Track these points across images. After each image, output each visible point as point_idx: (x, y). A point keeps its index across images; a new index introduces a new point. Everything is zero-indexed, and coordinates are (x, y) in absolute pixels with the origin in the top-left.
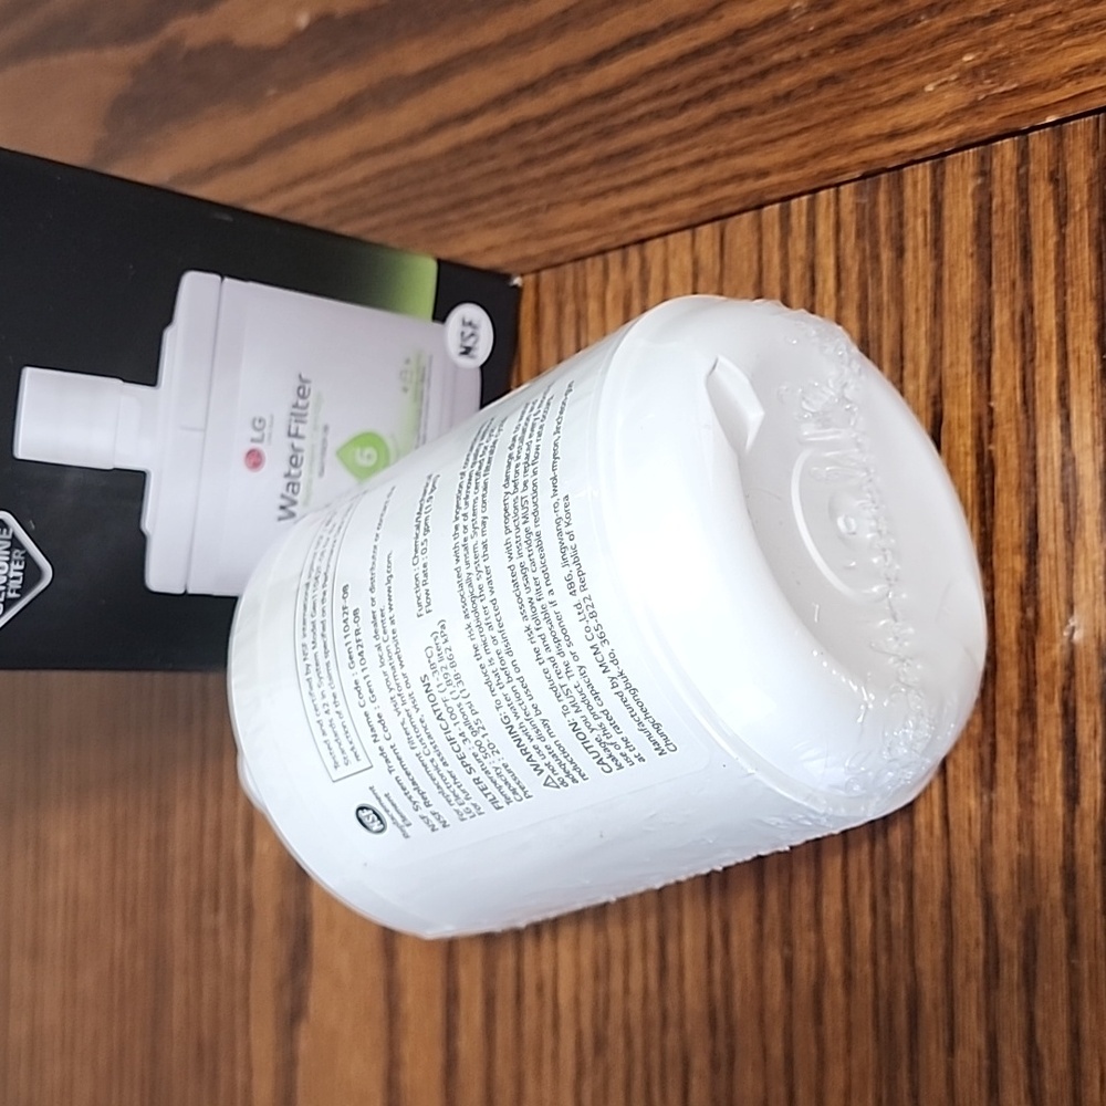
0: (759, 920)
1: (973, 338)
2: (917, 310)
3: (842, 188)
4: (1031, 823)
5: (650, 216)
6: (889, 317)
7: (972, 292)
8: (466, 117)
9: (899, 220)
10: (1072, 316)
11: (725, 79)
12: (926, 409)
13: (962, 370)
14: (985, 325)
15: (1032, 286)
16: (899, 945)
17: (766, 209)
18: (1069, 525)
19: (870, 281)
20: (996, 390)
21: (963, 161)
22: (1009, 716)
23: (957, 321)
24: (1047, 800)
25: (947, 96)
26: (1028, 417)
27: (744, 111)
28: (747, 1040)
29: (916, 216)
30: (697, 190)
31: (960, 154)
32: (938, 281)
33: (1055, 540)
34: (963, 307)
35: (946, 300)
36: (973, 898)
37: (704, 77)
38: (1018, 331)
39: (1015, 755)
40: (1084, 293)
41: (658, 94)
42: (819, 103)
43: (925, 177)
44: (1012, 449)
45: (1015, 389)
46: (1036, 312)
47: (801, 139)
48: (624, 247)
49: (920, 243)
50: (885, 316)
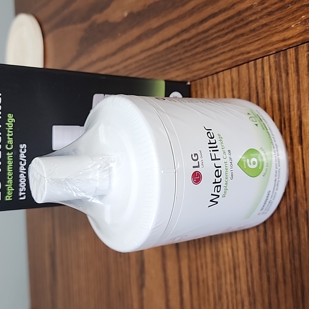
0: (260, 264)
2: (293, 91)
3: (270, 56)
5: (219, 66)
6: (285, 93)
7: (308, 85)
8: (169, 39)
9: (287, 65)
11: (237, 26)
12: (297, 120)
13: (306, 108)
16: (298, 273)
17: (250, 63)
19: (279, 83)
21: (303, 47)
23: (304, 94)
25: (298, 28)
27: (242, 35)
28: (259, 297)
29: (291, 64)
30: (231, 58)
31: (302, 45)
32: (298, 82)
34: (306, 90)
35: (301, 88)
37: (231, 25)
41: (219, 31)
42: (262, 32)
43: (293, 52)
47: (258, 42)
48: (212, 74)
49: (293, 72)
50: (284, 92)
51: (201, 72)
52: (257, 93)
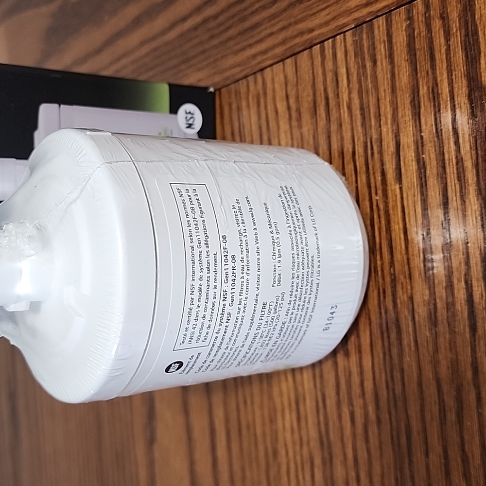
0: (338, 393)
1: (411, 102)
2: (385, 90)
3: (347, 33)
4: (455, 342)
5: (265, 57)
6: (372, 95)
7: (409, 78)
8: (184, 19)
9: (373, 47)
10: (455, 86)
12: (393, 139)
13: (407, 118)
14: (416, 95)
15: (436, 73)
16: (400, 404)
17: (314, 48)
18: (462, 193)
19: (362, 78)
20: (423, 127)
21: (400, 14)
22: (441, 290)
23: (403, 94)
24: (462, 331)
26: (439, 139)
28: (337, 451)
29: (381, 44)
30: (284, 42)
31: (398, 10)
32: (393, 75)
33: (456, 201)
34: (405, 87)
35: (397, 84)
36: (432, 381)
38: (431, 96)
39: (446, 309)
40: (461, 73)
43: (383, 23)
44: (433, 156)
45: (432, 125)
46: (439, 86)
47: (327, 11)
48: (255, 73)
49: (384, 57)
50: (370, 95)
51: (238, 69)
52: (327, 99)
